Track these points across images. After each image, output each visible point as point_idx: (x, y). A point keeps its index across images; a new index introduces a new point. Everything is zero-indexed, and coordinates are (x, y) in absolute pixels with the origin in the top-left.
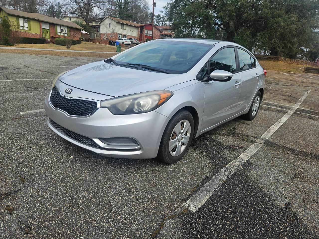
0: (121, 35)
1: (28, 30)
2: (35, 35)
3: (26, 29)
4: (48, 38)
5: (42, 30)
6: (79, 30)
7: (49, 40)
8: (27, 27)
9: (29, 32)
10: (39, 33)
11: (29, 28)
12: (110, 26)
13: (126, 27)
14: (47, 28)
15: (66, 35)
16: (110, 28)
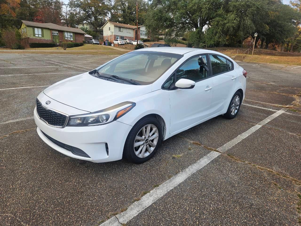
0: (119, 36)
1: (42, 37)
2: (47, 40)
3: (40, 36)
4: (57, 42)
5: (53, 36)
6: (83, 34)
7: (58, 44)
8: (41, 34)
9: (43, 38)
10: (51, 39)
11: (43, 35)
12: (110, 30)
13: (123, 30)
14: (57, 35)
15: (72, 39)
16: (110, 31)
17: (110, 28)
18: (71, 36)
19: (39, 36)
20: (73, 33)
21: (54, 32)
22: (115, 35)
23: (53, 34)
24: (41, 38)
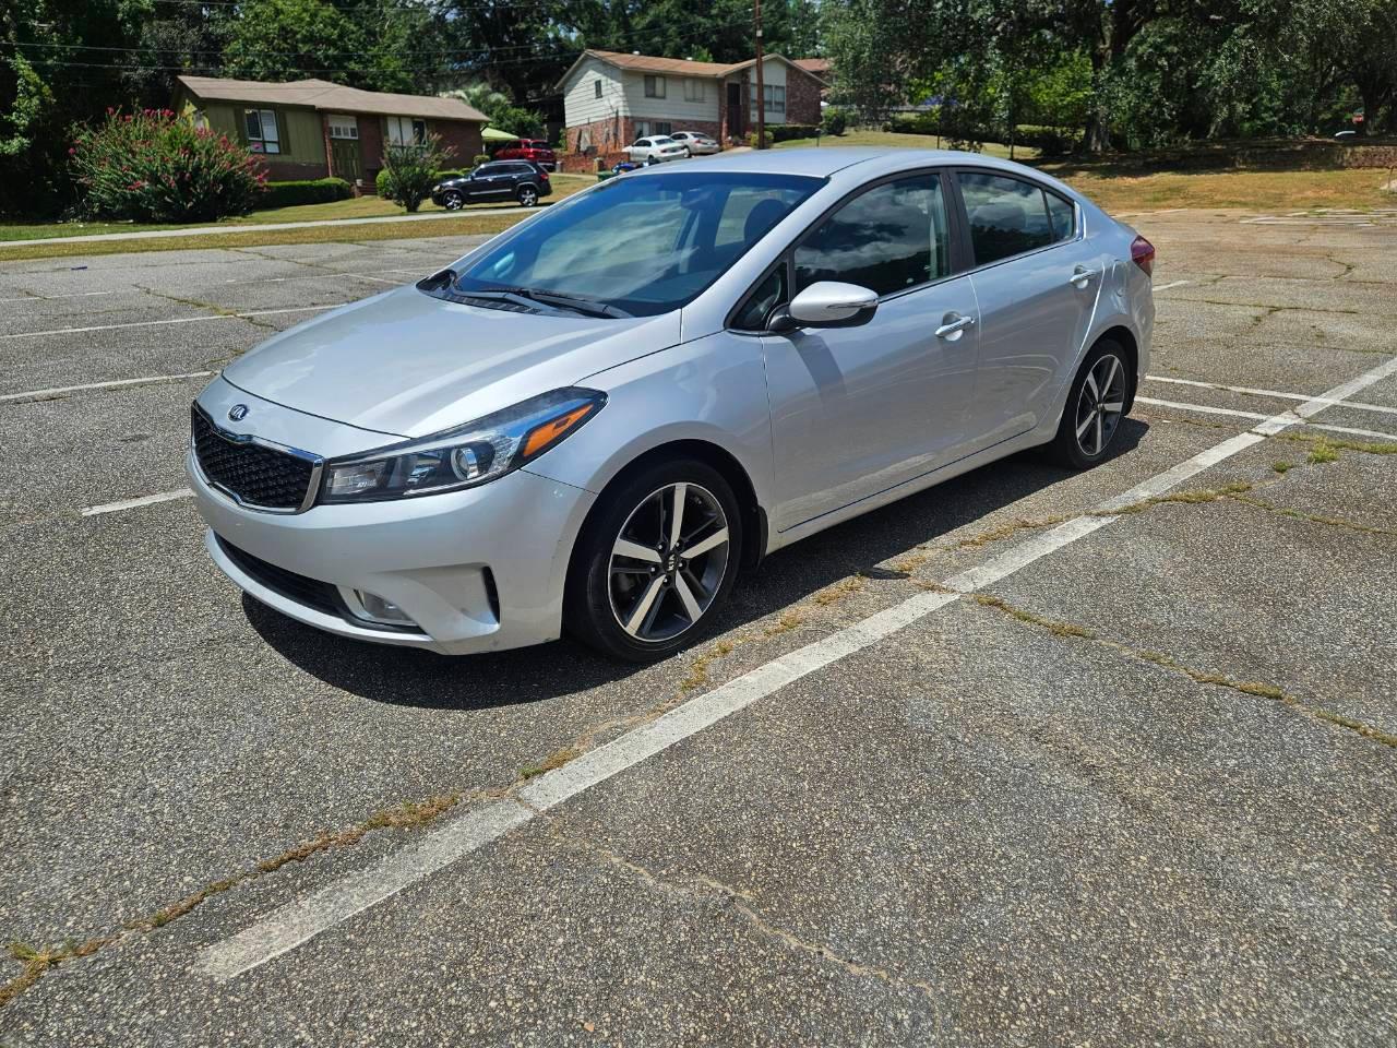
0: (648, 122)
1: (280, 155)
2: (308, 168)
3: (274, 149)
4: (356, 172)
5: (334, 147)
6: (475, 126)
7: (359, 182)
8: (276, 140)
9: (286, 159)
10: (323, 161)
11: (284, 144)
12: (599, 93)
13: (668, 88)
14: (350, 137)
16: (599, 100)
17: (599, 83)
19: (268, 151)
20: (427, 125)
21: (338, 126)
22: (626, 118)
23: (331, 133)
24: (279, 159)
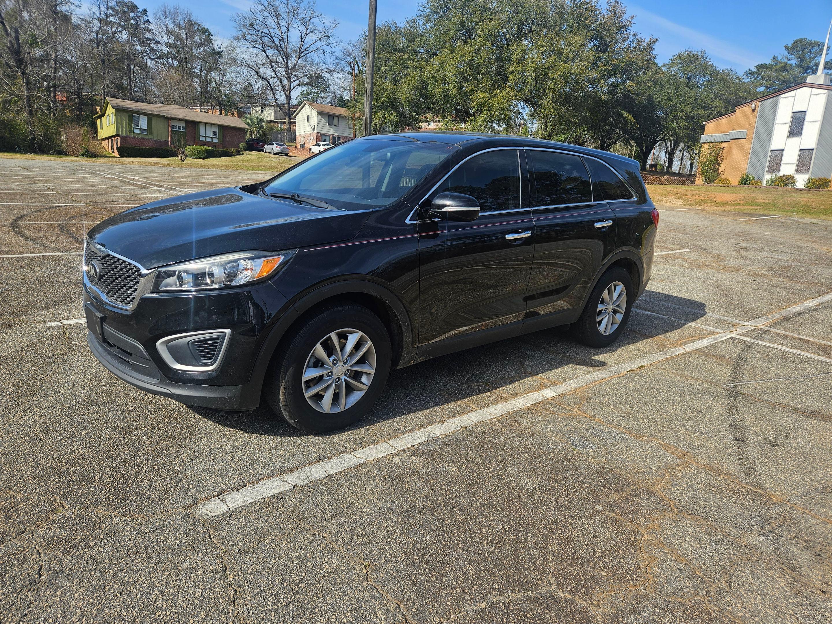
0: (329, 136)
1: (147, 135)
2: (160, 142)
4: (182, 145)
5: (173, 134)
8: (146, 128)
9: (150, 137)
10: (167, 139)
11: (150, 131)
12: (308, 120)
13: (340, 121)
14: (182, 130)
15: (216, 141)
16: (309, 124)
17: (308, 116)
18: (214, 133)
20: (220, 126)
21: (176, 125)
22: (318, 133)
23: (173, 128)
